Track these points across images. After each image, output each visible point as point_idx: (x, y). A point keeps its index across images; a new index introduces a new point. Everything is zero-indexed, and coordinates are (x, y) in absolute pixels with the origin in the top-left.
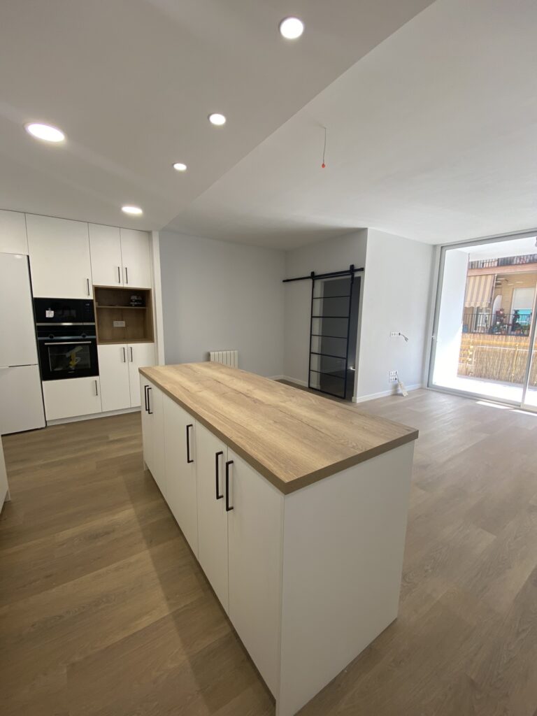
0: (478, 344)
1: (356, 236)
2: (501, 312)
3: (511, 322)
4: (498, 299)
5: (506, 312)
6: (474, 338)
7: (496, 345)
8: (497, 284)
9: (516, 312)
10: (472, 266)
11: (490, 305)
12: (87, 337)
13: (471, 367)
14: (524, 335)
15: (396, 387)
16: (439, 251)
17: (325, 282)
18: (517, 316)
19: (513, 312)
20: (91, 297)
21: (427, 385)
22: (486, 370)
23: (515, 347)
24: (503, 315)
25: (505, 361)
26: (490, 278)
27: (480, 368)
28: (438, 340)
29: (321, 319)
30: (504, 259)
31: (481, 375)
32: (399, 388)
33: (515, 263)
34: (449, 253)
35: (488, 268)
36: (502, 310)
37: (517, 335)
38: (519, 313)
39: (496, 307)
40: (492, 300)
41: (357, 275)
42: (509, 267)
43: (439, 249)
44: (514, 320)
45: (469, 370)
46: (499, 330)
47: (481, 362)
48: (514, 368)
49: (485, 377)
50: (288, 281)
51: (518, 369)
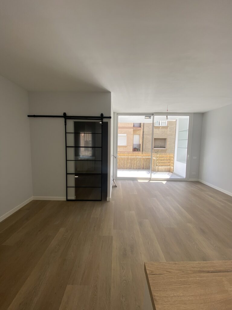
17: (75, 122)
43: (116, 115)
50: (34, 116)
51: (129, 164)
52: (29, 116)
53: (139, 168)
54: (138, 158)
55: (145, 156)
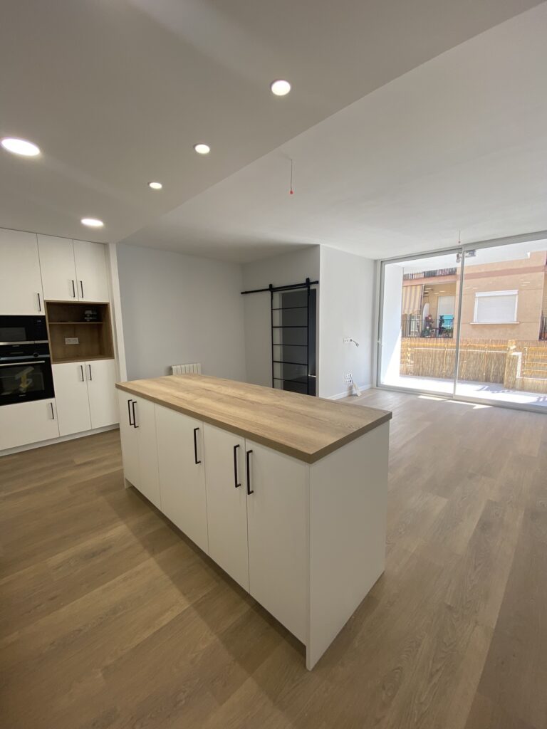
0: (415, 346)
1: (310, 251)
2: (430, 318)
3: (438, 327)
4: (426, 307)
5: (433, 318)
6: (411, 341)
7: (429, 347)
8: (425, 293)
9: (441, 317)
10: (406, 278)
11: (421, 312)
12: (40, 356)
13: (410, 367)
14: (448, 337)
15: (351, 388)
16: (379, 265)
17: (283, 294)
18: (442, 321)
19: (439, 318)
20: (43, 313)
21: (376, 386)
22: (423, 369)
23: (444, 347)
24: (431, 321)
25: (437, 360)
26: (419, 288)
27: (418, 367)
28: (383, 344)
29: (281, 329)
30: (430, 272)
31: (419, 373)
32: (354, 389)
33: (438, 274)
34: (387, 267)
35: (417, 279)
36: (430, 316)
37: (444, 337)
38: (444, 318)
39: (425, 314)
40: (421, 307)
41: (312, 287)
42: (434, 278)
43: (379, 263)
44: (440, 324)
45: (409, 370)
46: (429, 334)
47: (418, 362)
48: (444, 365)
49: (422, 375)
50: (246, 293)
51: (448, 367)
52: (242, 293)
53: (474, 379)
54: (472, 353)
55: (494, 349)
